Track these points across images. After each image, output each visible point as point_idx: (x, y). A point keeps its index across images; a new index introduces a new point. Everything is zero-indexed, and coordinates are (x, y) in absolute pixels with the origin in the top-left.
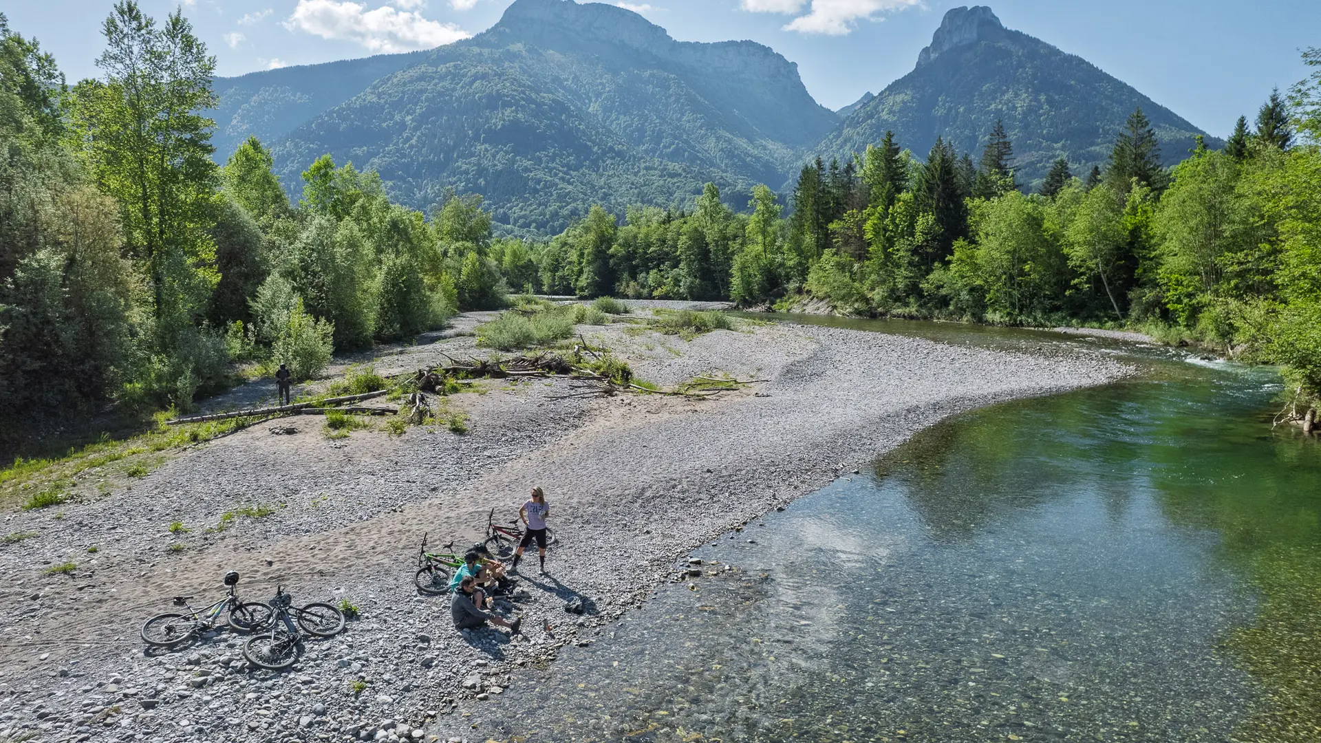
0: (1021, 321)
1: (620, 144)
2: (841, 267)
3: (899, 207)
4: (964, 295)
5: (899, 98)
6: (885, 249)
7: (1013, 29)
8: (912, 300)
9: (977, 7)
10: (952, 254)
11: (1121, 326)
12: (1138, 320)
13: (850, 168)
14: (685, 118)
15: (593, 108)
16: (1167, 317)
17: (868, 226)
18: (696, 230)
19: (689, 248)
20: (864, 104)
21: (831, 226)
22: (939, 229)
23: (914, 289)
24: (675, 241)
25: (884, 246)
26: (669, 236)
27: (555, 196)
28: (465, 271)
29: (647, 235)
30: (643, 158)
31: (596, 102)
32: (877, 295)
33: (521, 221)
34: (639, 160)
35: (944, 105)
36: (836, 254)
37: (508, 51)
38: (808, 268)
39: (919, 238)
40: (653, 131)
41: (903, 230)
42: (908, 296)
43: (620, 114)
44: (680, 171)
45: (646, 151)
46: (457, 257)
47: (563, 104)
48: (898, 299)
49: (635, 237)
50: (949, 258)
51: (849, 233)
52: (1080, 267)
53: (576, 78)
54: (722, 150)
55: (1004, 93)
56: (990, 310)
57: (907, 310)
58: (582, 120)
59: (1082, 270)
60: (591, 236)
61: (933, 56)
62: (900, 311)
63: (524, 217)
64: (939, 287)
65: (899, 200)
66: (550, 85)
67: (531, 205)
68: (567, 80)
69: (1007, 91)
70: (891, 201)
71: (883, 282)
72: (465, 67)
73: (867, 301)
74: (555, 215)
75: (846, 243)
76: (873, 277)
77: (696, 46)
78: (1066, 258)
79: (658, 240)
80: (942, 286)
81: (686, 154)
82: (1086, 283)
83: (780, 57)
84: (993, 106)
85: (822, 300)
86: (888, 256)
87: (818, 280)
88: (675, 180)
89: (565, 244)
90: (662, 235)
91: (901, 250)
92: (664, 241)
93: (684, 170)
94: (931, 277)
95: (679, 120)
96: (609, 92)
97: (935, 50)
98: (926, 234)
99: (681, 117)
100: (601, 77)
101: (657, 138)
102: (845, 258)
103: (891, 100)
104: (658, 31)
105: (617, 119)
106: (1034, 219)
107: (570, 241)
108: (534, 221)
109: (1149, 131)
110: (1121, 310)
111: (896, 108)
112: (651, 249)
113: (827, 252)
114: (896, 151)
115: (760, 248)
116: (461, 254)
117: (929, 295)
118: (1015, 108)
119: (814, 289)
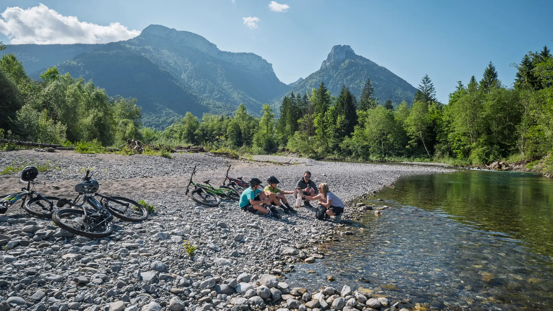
0: (385, 160)
1: (195, 92)
2: (303, 139)
3: (328, 113)
4: (359, 149)
5: (314, 80)
6: (323, 130)
7: (359, 55)
8: (335, 152)
9: (345, 46)
10: (353, 132)
11: (432, 160)
12: (439, 157)
13: (305, 97)
14: (224, 84)
15: (183, 76)
16: (452, 155)
17: (315, 121)
18: (235, 124)
19: (232, 132)
20: (300, 82)
21: (299, 121)
22: (347, 122)
23: (336, 147)
24: (226, 129)
25: (323, 129)
26: (223, 126)
27: (164, 114)
28: (127, 132)
29: (212, 126)
30: (205, 99)
31: (184, 74)
32: (320, 150)
33: (148, 124)
34: (204, 100)
35: (332, 84)
36: (301, 133)
37: (144, 48)
38: (287, 140)
39: (338, 126)
40: (210, 88)
41: (331, 122)
42: (334, 150)
43: (195, 79)
44: (222, 106)
45: (207, 97)
46: (123, 125)
47: (169, 73)
48: (329, 152)
49: (207, 127)
50: (352, 133)
51: (306, 124)
52: (412, 136)
53: (176, 62)
54: (240, 98)
55: (355, 80)
56: (371, 155)
57: (334, 156)
58: (177, 81)
59: (413, 137)
60: (186, 126)
61: (327, 64)
62: (330, 157)
63: (149, 122)
64: (348, 146)
65: (329, 110)
66: (163, 65)
67: (152, 117)
68: (171, 63)
69: (357, 80)
70: (326, 110)
71: (323, 144)
72: (122, 53)
73: (316, 153)
74: (164, 122)
75: (305, 129)
76: (318, 142)
77: (229, 53)
78: (406, 132)
79: (218, 128)
80: (349, 146)
81: (224, 99)
82: (414, 142)
83: (265, 61)
84: (351, 85)
85: (294, 153)
86: (325, 133)
87: (292, 144)
88: (220, 110)
89: (172, 130)
90: (219, 126)
91: (330, 131)
92: (220, 129)
93: (223, 105)
94: (344, 142)
95: (222, 84)
96: (191, 70)
97: (328, 62)
98: (341, 124)
99: (222, 83)
100: (187, 63)
101: (212, 91)
102: (304, 135)
103: (310, 81)
104: (213, 46)
105: (194, 82)
106: (391, 116)
107: (175, 129)
108: (154, 124)
109: (431, 84)
110: (430, 153)
111: (313, 84)
112: (214, 132)
113: (296, 133)
114: (326, 91)
115: (265, 131)
116: (126, 124)
117: (343, 150)
118: (360, 87)
119: (290, 149)
